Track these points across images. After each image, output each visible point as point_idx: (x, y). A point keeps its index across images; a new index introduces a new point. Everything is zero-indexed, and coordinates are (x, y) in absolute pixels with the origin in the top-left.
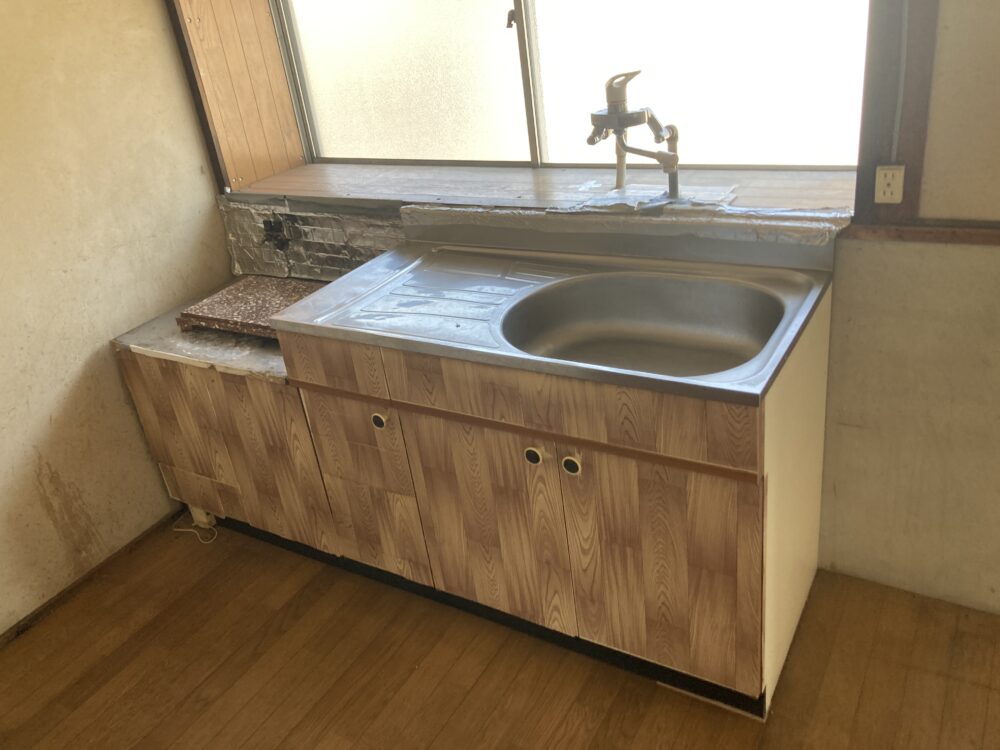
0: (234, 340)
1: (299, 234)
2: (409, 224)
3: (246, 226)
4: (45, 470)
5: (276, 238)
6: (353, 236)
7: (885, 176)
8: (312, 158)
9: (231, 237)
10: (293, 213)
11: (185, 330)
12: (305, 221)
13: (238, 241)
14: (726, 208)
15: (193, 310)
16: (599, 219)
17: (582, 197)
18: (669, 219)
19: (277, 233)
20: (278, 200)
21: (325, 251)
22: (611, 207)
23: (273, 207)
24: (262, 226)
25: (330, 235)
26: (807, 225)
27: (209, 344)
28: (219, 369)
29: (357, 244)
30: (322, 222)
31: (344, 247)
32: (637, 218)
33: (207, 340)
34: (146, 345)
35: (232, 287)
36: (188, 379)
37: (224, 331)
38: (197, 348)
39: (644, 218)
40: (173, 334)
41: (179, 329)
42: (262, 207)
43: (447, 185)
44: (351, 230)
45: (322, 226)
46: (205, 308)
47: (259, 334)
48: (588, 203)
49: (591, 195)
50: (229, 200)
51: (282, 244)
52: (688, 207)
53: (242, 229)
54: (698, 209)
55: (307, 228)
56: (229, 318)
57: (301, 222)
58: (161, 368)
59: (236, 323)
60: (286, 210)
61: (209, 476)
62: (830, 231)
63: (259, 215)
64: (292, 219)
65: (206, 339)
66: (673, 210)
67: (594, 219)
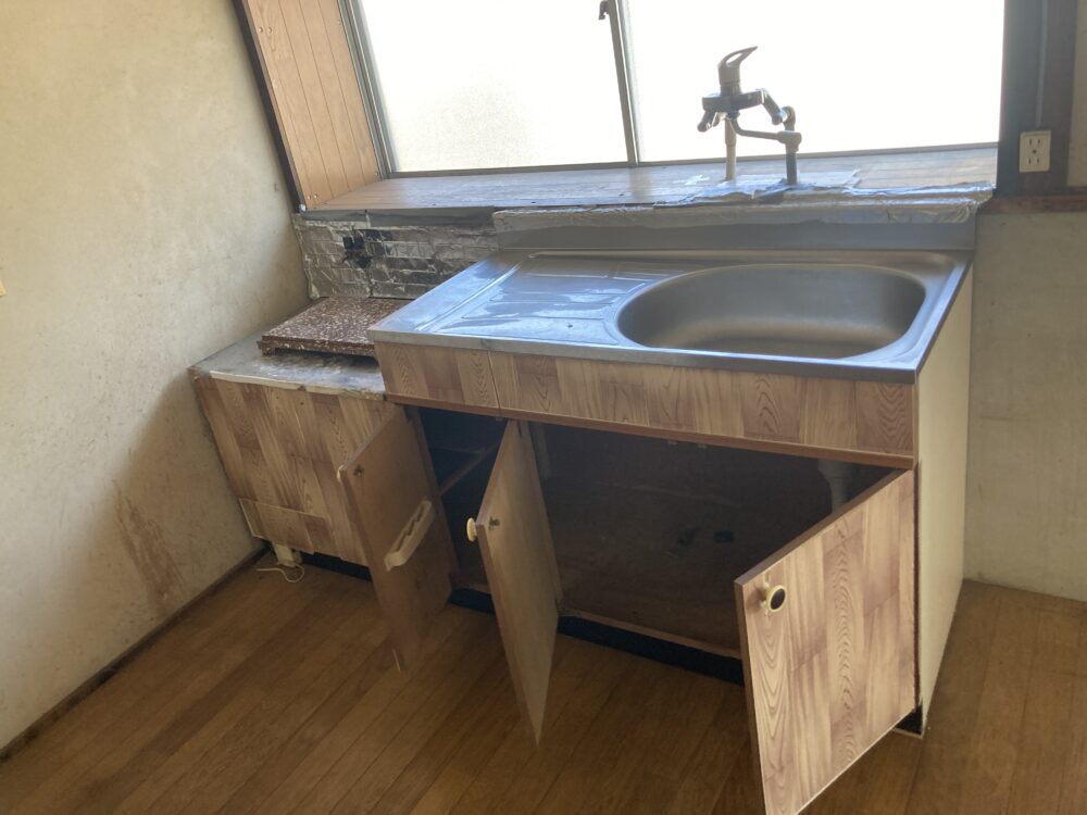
0: (322, 361)
1: (380, 250)
2: (503, 231)
3: (323, 246)
4: (126, 506)
5: (357, 255)
6: (440, 249)
7: (1031, 142)
8: (388, 172)
9: (307, 258)
10: (375, 228)
11: (267, 354)
12: (389, 236)
13: (315, 262)
14: (852, 191)
15: (275, 332)
16: (713, 210)
17: (692, 191)
18: (790, 206)
19: (358, 250)
20: (358, 215)
21: (411, 267)
22: (726, 197)
23: (352, 223)
24: (342, 244)
25: (415, 249)
26: (943, 202)
27: (295, 365)
28: (308, 390)
29: (444, 256)
30: (407, 236)
31: (430, 262)
32: (754, 207)
33: (293, 362)
34: (228, 371)
35: (313, 309)
36: (274, 403)
37: (311, 352)
38: (282, 371)
39: (763, 206)
40: (255, 358)
41: (259, 353)
42: (340, 224)
43: (540, 189)
44: (437, 242)
45: (406, 241)
46: (286, 330)
47: (349, 353)
48: (699, 195)
49: (701, 188)
50: (305, 219)
51: (364, 262)
52: (810, 192)
53: (320, 250)
54: (821, 193)
55: (389, 244)
56: (315, 337)
57: (383, 238)
58: (244, 393)
59: (324, 342)
60: (367, 225)
61: (296, 509)
62: (970, 207)
63: (338, 232)
64: (373, 234)
65: (291, 361)
66: (793, 196)
67: (707, 210)
